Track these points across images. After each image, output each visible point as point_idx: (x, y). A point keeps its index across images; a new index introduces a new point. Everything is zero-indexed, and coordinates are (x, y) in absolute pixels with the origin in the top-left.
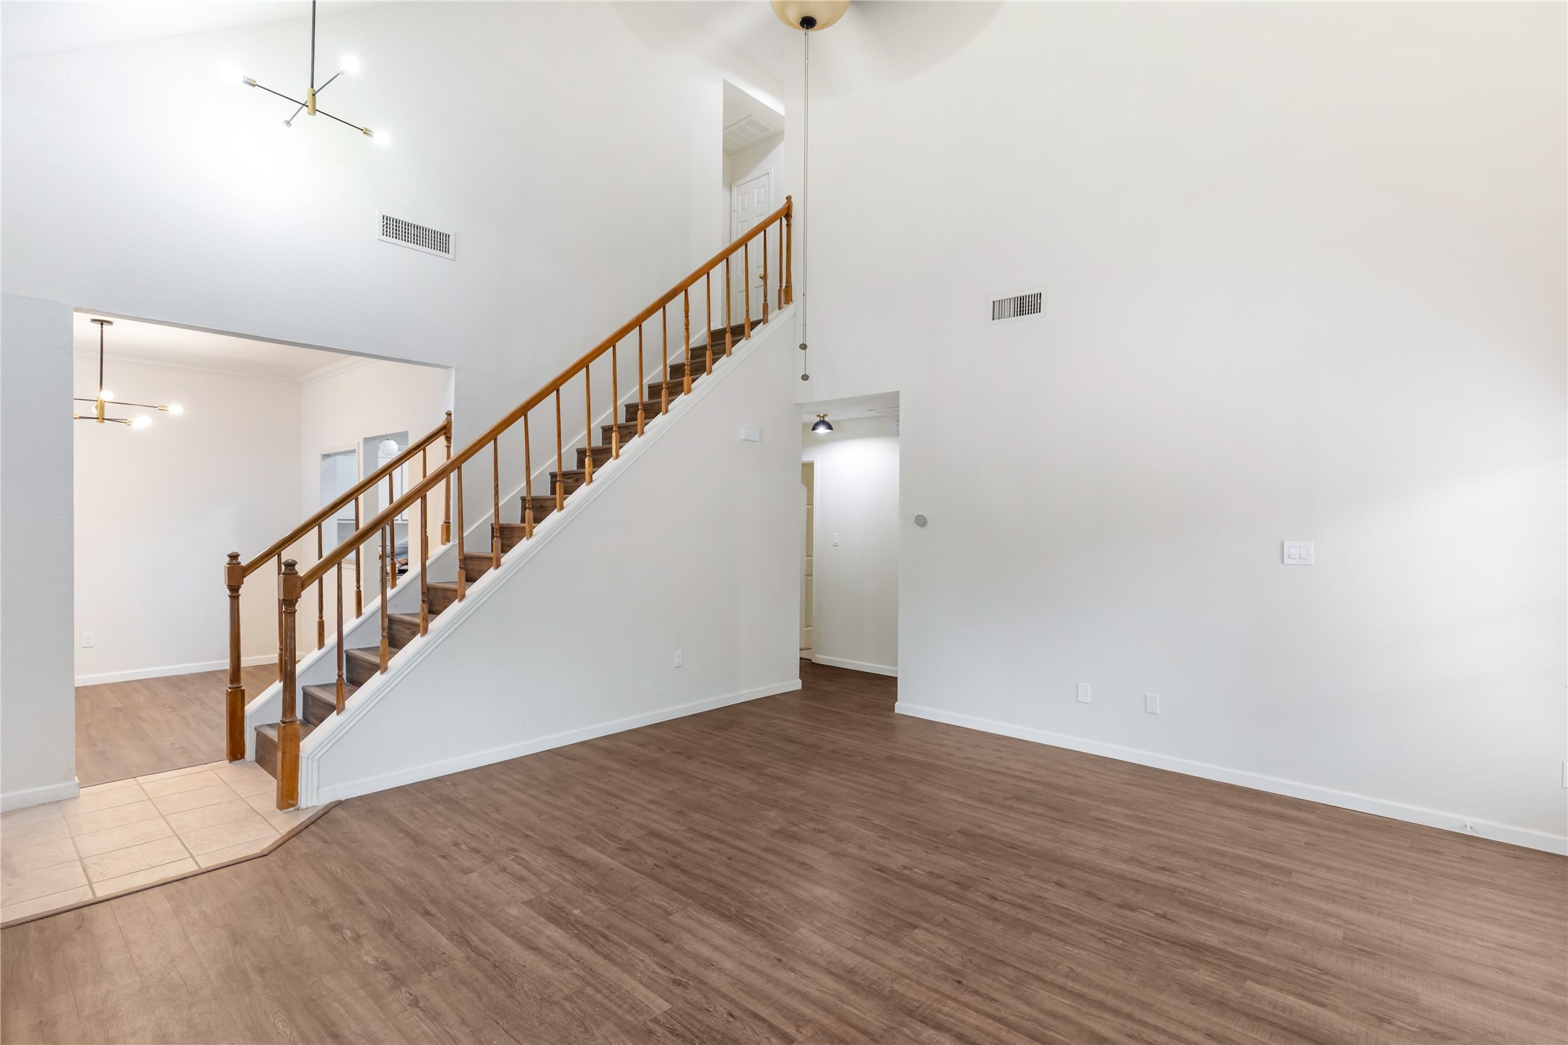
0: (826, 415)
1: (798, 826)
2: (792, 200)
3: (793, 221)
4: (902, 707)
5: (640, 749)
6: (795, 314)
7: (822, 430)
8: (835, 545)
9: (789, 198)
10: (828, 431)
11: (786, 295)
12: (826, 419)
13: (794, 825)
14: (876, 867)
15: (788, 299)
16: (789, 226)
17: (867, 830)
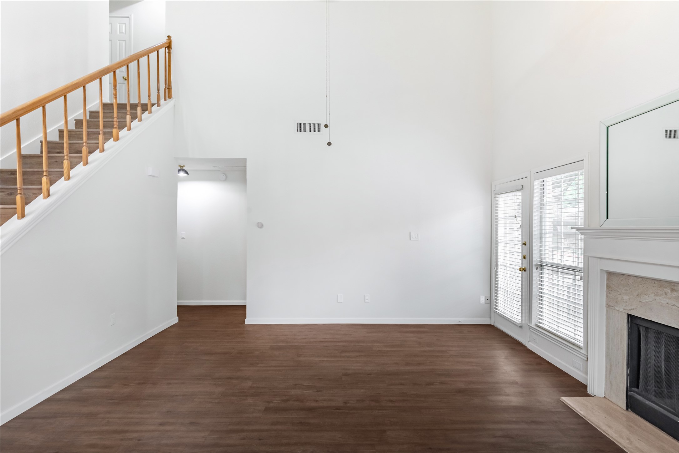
0: (184, 166)
1: (272, 403)
2: (172, 39)
3: (172, 51)
4: (248, 321)
5: (105, 390)
6: (174, 105)
7: (182, 174)
8: (183, 239)
9: (169, 37)
10: (186, 175)
11: (169, 93)
12: (184, 168)
13: (270, 402)
14: (334, 409)
15: (170, 97)
16: (169, 53)
17: (307, 390)
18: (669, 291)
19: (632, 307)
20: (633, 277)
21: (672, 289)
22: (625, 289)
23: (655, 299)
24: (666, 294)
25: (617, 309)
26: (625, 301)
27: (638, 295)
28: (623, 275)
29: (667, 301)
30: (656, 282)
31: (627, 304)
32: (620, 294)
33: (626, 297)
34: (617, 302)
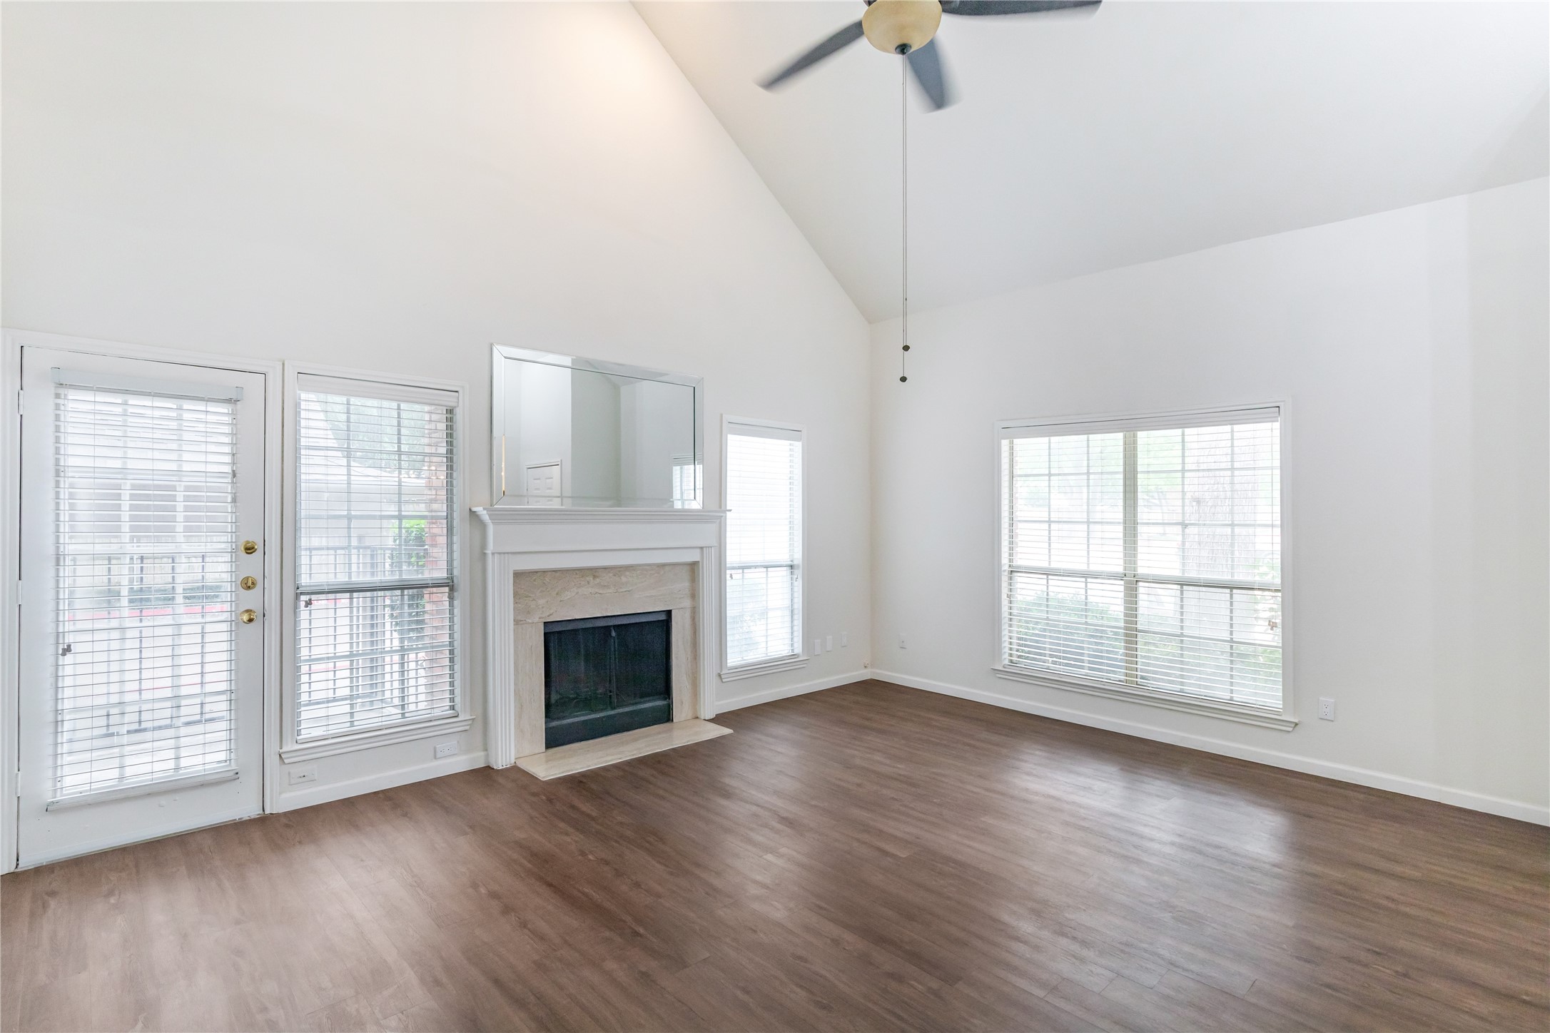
18: (592, 579)
19: (552, 612)
20: (550, 573)
21: (594, 576)
22: (539, 591)
23: (577, 593)
24: (588, 583)
25: (530, 621)
26: (540, 607)
27: (557, 594)
28: (536, 572)
29: (590, 590)
30: (578, 572)
31: (544, 609)
32: (534, 600)
33: (541, 602)
34: (529, 612)
